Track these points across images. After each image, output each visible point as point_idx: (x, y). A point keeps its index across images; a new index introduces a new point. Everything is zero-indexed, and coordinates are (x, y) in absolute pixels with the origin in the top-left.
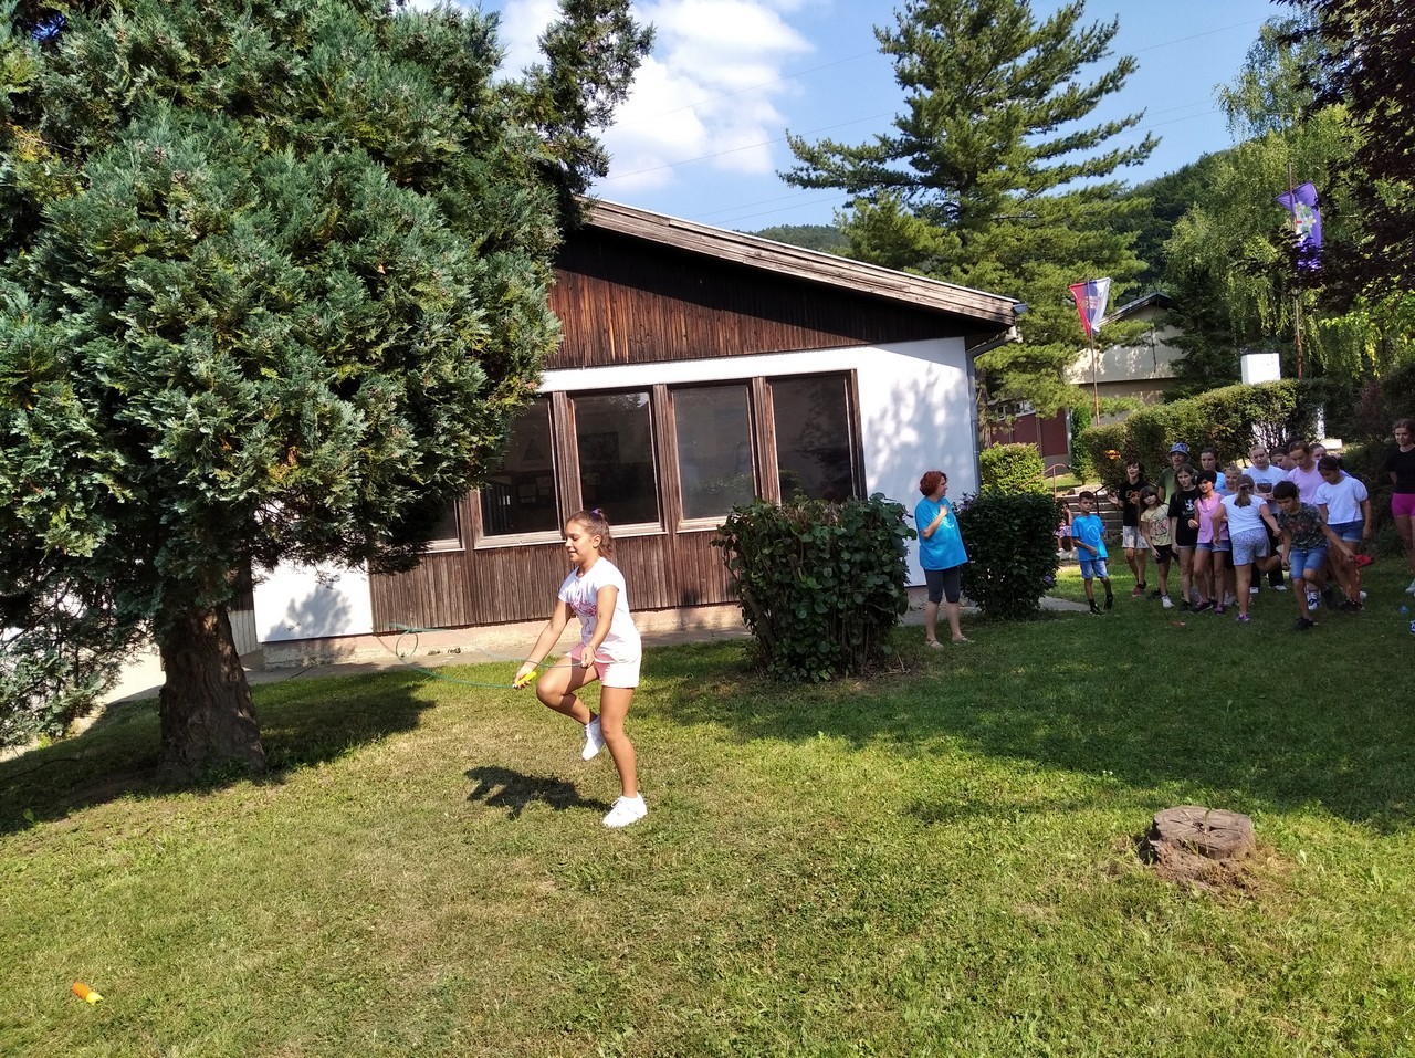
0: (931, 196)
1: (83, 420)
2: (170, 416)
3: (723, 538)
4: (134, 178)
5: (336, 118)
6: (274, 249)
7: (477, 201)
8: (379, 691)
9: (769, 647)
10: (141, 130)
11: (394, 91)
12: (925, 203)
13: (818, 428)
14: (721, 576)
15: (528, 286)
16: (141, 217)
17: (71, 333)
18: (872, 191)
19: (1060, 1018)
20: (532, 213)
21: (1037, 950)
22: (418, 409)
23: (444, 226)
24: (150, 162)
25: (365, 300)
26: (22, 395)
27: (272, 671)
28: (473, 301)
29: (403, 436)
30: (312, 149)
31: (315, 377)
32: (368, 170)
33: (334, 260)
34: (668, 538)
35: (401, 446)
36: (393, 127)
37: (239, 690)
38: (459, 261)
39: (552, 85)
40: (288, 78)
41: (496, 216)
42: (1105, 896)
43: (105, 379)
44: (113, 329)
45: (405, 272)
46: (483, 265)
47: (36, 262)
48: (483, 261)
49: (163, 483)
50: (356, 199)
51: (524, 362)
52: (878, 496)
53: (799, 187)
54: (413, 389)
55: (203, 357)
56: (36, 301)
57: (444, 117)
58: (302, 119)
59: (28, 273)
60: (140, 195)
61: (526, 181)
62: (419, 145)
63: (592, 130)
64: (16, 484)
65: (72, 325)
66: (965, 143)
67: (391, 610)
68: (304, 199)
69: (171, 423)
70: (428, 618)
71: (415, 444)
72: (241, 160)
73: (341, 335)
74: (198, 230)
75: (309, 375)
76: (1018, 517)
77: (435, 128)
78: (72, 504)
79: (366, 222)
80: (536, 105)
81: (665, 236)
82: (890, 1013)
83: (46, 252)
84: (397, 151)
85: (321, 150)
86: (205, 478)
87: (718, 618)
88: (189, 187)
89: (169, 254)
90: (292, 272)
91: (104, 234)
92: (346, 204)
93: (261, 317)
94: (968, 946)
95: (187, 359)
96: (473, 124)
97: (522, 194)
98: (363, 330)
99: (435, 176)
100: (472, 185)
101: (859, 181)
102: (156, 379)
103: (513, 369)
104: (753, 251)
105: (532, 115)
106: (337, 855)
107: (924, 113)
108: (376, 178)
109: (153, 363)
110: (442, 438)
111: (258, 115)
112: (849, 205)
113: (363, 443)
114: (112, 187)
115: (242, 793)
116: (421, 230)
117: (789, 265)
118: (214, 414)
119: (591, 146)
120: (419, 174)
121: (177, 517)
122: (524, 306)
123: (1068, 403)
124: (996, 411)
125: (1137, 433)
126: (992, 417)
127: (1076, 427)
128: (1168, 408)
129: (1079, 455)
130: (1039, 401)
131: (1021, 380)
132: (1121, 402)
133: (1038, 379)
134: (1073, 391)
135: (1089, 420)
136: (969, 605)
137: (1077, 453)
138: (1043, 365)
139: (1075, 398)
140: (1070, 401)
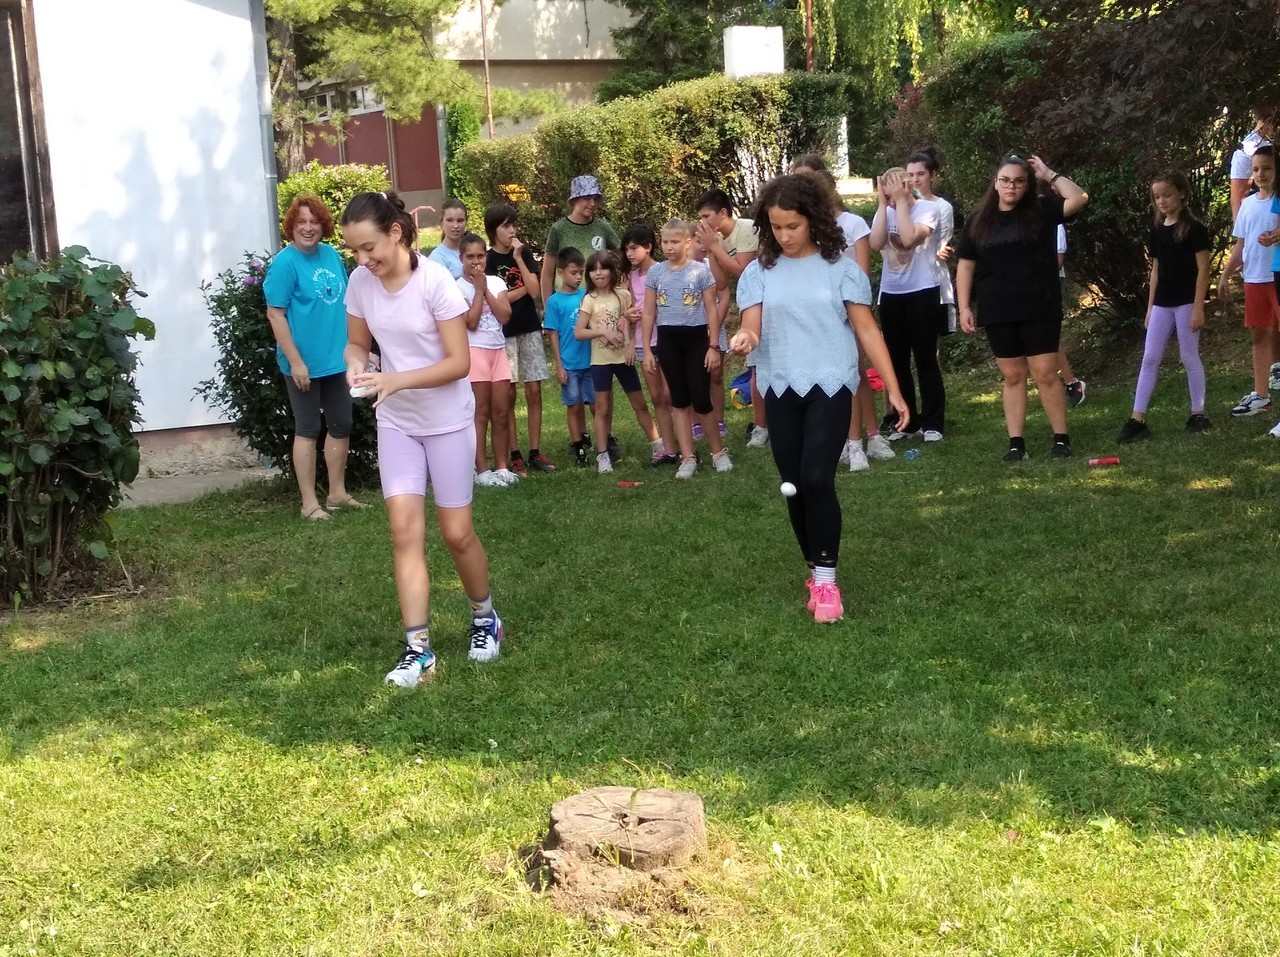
52: (75, 254)
123: (441, 94)
124: (314, 103)
125: (553, 155)
126: (306, 113)
127: (453, 140)
128: (604, 112)
129: (459, 192)
130: (389, 88)
131: (357, 46)
132: (532, 100)
133: (388, 47)
134: (449, 73)
135: (476, 128)
136: (260, 464)
137: (455, 187)
138: (396, 20)
139: (453, 88)
140: (444, 91)
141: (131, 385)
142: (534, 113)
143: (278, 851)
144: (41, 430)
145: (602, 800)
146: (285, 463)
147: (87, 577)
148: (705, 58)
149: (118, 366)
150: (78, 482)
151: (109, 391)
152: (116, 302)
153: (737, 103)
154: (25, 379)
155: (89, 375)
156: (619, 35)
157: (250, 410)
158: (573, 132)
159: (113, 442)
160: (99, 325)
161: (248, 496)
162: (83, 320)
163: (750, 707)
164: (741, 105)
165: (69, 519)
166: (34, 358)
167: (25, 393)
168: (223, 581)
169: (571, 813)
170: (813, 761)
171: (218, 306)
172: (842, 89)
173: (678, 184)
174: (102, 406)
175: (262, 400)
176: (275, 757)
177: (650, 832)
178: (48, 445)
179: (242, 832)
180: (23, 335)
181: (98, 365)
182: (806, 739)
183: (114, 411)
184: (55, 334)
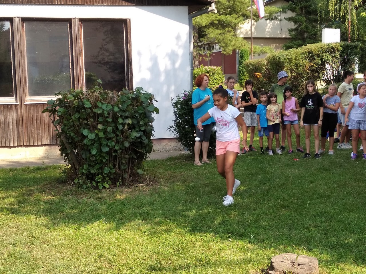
3: (51, 108)
9: (76, 169)
13: (107, 51)
14: (49, 129)
34: (19, 107)
52: (139, 89)
123: (238, 47)
124: (202, 49)
125: (271, 64)
126: (199, 52)
127: (241, 59)
128: (287, 52)
129: (242, 74)
130: (224, 45)
131: (215, 33)
132: (264, 49)
133: (224, 33)
134: (240, 41)
135: (248, 56)
136: (184, 150)
137: (241, 73)
138: (227, 26)
139: (241, 45)
140: (239, 46)
141: (151, 126)
142: (264, 53)
143: (190, 263)
144: (127, 138)
145: (287, 257)
146: (191, 150)
147: (137, 179)
148: (316, 38)
149: (149, 121)
150: (136, 152)
151: (146, 128)
152: (149, 103)
153: (327, 51)
154: (124, 123)
155: (141, 123)
156: (290, 31)
157: (182, 134)
158: (277, 58)
159: (146, 142)
160: (144, 109)
161: (180, 159)
162: (140, 107)
163: (330, 231)
164: (328, 51)
165: (133, 162)
166: (127, 118)
167: (124, 127)
168: (174, 182)
169: (277, 260)
170: (351, 250)
171: (175, 105)
172: (359, 47)
173: (308, 74)
174: (144, 131)
175: (186, 132)
176: (188, 235)
177: (302, 268)
178: (129, 142)
179: (180, 257)
180: (124, 111)
181: (143, 120)
182: (348, 243)
183: (147, 133)
184: (133, 111)
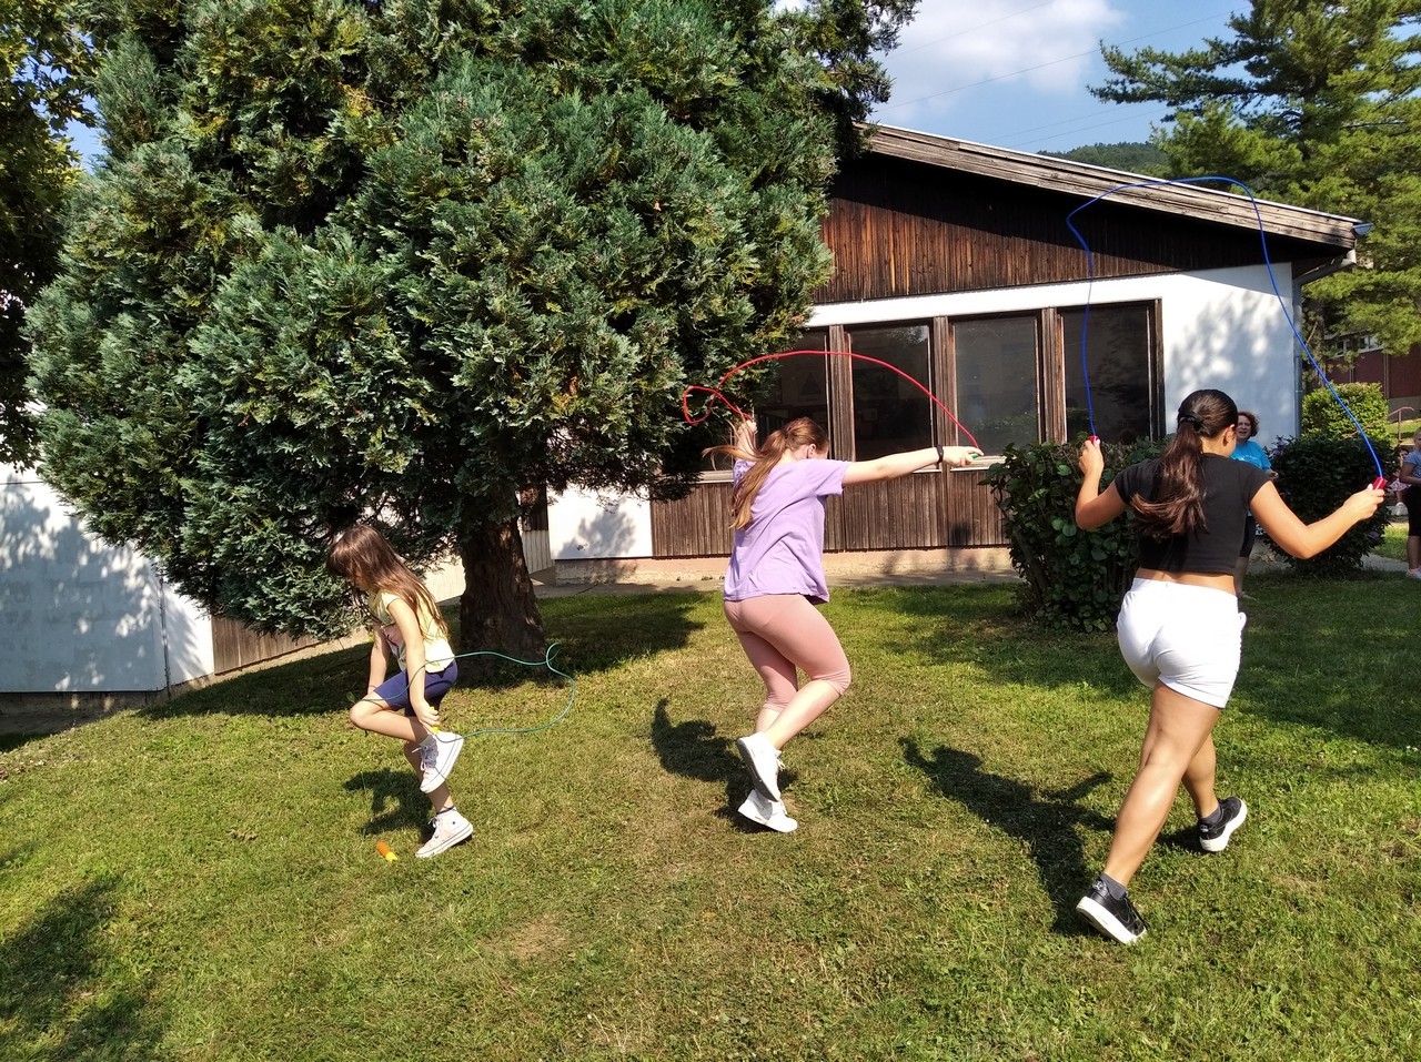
0: (1269, 105)
1: (396, 351)
2: (469, 346)
3: (996, 478)
4: (440, 127)
5: (620, 59)
6: (560, 190)
7: (752, 134)
8: (655, 611)
10: (447, 82)
11: (675, 28)
12: (1261, 111)
13: (1117, 364)
15: (800, 218)
16: (444, 163)
17: (387, 271)
18: (1197, 102)
19: (1307, 995)
20: (807, 144)
21: (1292, 923)
22: (689, 343)
23: (720, 161)
24: (455, 111)
25: (641, 236)
26: (347, 328)
27: (563, 586)
28: (744, 236)
29: (672, 369)
30: (598, 91)
31: (596, 312)
32: (648, 109)
33: (614, 198)
35: (671, 378)
36: (673, 64)
37: (527, 600)
38: (732, 195)
39: (836, 10)
40: (578, 23)
41: (771, 148)
42: (1382, 878)
43: (413, 312)
44: (421, 267)
45: (679, 208)
46: (755, 199)
47: (359, 208)
48: (756, 195)
49: (463, 408)
50: (637, 138)
51: (792, 295)
53: (1112, 102)
54: (684, 322)
55: (498, 293)
56: (359, 244)
57: (723, 51)
58: (589, 63)
59: (353, 218)
60: (444, 143)
61: (802, 112)
62: (698, 81)
63: (874, 54)
64: (342, 407)
65: (388, 264)
66: (1315, 42)
67: (668, 536)
68: (589, 141)
69: (469, 353)
70: (702, 544)
71: (685, 376)
72: (534, 105)
73: (618, 271)
74: (493, 173)
75: (589, 311)
76: (1342, 464)
77: (714, 64)
78: (387, 426)
79: (644, 160)
80: (818, 33)
81: (954, 161)
82: (1118, 965)
83: (368, 198)
84: (677, 88)
85: (605, 92)
86: (497, 404)
87: (992, 559)
88: (486, 134)
89: (468, 197)
90: (576, 211)
91: (415, 180)
92: (627, 144)
93: (547, 254)
94: (1215, 910)
95: (484, 293)
96: (752, 56)
97: (799, 124)
98: (640, 266)
99: (713, 111)
100: (748, 119)
101: (1184, 91)
102: (456, 312)
103: (781, 303)
104: (1049, 173)
105: (815, 42)
106: (602, 755)
107: (1267, 10)
108: (655, 116)
109: (455, 298)
110: (711, 372)
111: (551, 61)
112: (1169, 118)
113: (636, 375)
114: (421, 136)
115: (527, 692)
116: (696, 167)
117: (1089, 186)
118: (507, 345)
119: (873, 71)
120: (695, 110)
121: (474, 441)
122: (794, 240)
